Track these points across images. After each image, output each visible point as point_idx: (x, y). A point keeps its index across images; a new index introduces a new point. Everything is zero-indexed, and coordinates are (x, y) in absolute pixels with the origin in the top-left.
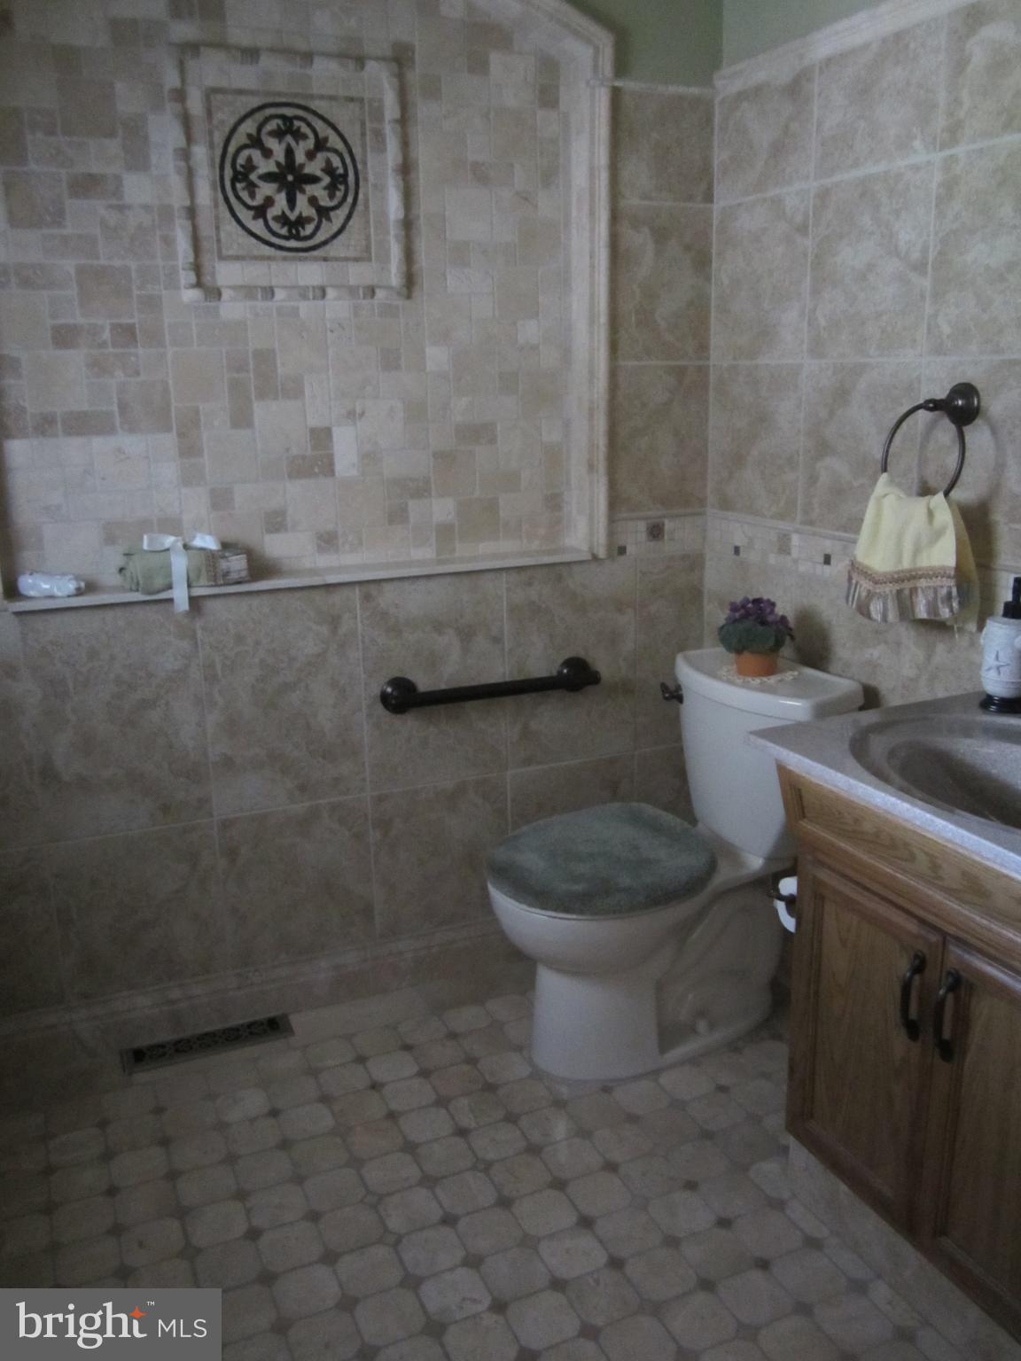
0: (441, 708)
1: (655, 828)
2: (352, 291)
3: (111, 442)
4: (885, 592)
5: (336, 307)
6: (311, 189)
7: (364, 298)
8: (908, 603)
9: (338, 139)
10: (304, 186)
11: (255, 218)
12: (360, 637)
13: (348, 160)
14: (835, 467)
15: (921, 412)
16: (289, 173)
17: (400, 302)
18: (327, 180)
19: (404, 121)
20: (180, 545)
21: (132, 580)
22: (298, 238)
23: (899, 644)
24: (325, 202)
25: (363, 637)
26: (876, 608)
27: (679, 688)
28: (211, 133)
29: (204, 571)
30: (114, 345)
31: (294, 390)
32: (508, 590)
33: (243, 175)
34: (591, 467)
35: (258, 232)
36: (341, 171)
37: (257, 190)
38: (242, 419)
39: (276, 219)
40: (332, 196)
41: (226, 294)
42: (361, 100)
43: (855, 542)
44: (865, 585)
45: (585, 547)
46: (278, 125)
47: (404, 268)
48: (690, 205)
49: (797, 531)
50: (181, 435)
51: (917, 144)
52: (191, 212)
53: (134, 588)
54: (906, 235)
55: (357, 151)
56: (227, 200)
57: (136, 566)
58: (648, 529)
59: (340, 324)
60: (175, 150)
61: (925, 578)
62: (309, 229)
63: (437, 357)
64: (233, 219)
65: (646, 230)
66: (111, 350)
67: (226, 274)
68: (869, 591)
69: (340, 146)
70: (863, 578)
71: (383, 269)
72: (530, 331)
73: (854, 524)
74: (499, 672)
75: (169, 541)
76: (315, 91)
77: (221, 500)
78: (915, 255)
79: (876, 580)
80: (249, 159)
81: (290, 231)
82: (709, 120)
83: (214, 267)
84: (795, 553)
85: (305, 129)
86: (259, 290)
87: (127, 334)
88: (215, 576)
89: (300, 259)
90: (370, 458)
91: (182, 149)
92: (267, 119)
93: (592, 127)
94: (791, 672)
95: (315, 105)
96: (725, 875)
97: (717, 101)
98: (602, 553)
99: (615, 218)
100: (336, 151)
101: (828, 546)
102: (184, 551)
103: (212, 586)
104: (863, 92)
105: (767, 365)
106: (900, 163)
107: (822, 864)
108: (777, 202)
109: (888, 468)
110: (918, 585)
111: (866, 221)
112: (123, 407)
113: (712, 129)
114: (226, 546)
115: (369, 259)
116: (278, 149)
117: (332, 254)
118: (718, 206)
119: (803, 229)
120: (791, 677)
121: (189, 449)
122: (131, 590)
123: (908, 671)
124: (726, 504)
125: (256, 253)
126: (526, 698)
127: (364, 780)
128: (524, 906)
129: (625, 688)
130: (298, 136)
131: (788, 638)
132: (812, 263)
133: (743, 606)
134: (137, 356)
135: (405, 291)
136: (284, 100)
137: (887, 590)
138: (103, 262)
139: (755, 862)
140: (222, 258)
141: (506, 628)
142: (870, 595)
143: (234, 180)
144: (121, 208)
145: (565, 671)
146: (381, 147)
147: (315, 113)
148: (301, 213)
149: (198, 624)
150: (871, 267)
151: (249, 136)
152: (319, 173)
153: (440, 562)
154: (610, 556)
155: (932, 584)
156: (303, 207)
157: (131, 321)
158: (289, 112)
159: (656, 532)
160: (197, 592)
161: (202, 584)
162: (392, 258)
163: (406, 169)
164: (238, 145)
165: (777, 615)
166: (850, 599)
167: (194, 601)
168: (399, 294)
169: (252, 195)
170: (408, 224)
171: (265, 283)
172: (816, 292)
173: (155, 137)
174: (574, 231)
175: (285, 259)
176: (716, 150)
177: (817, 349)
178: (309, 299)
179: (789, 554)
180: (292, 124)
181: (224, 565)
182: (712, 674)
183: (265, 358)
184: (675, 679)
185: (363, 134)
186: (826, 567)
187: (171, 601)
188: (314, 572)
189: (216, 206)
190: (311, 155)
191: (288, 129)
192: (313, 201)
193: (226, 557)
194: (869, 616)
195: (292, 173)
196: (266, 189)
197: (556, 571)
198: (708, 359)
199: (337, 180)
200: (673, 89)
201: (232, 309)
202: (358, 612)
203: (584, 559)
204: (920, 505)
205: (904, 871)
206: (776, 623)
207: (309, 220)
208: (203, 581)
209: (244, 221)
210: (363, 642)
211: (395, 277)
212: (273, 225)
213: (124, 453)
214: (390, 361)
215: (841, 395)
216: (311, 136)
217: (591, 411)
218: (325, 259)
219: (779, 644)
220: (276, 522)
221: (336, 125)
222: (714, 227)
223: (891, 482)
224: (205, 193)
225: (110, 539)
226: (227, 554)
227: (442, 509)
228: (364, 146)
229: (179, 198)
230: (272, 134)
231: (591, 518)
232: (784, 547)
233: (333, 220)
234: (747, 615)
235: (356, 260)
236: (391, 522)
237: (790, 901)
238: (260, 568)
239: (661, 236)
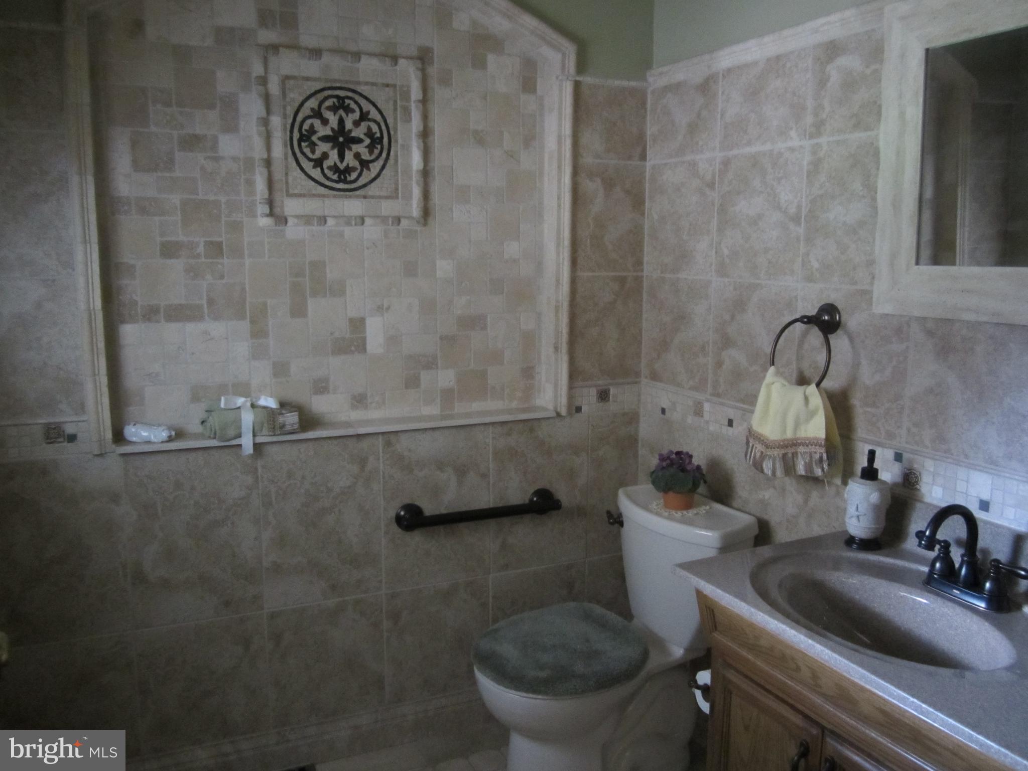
0: (441, 528)
1: (602, 625)
2: (384, 219)
3: (200, 327)
4: (774, 455)
5: (372, 231)
6: (356, 148)
7: (392, 225)
8: (791, 463)
9: (377, 112)
10: (351, 145)
11: (314, 167)
12: (382, 474)
13: (384, 127)
14: (735, 356)
15: (798, 324)
16: (340, 136)
17: (419, 228)
18: (368, 141)
19: (424, 101)
20: (249, 404)
21: (211, 430)
22: (345, 181)
23: (784, 490)
24: (366, 156)
25: (384, 473)
26: (767, 466)
27: (620, 515)
28: (284, 108)
29: (265, 425)
30: (206, 257)
31: (338, 290)
32: (493, 438)
33: (306, 137)
34: (556, 349)
35: (317, 178)
36: (378, 135)
37: (316, 147)
38: (298, 311)
39: (330, 168)
40: (371, 153)
41: (291, 221)
42: (394, 86)
43: (752, 412)
44: (759, 447)
45: (551, 407)
46: (334, 103)
47: (422, 205)
48: (629, 162)
49: (708, 400)
50: (253, 322)
51: (793, 133)
52: (268, 163)
53: (212, 436)
54: (785, 196)
55: (390, 121)
56: (294, 154)
57: (214, 421)
58: (597, 394)
59: (374, 244)
60: (258, 118)
61: (803, 446)
62: (354, 175)
63: (444, 267)
64: (298, 168)
65: (599, 180)
66: (203, 260)
67: (291, 207)
68: (762, 453)
69: (378, 118)
70: (757, 442)
71: (406, 204)
72: (513, 249)
73: (751, 399)
74: (485, 500)
75: (240, 401)
76: (361, 79)
77: (280, 370)
78: (792, 210)
79: (767, 445)
80: (312, 126)
81: (339, 177)
82: (644, 103)
83: (283, 202)
84: (706, 416)
85: (353, 106)
86: (315, 218)
87: (216, 249)
88: (274, 428)
89: (346, 197)
90: (393, 340)
91: (263, 118)
92: (326, 98)
93: (560, 108)
94: (704, 507)
95: (361, 89)
96: (655, 662)
97: (649, 91)
98: (564, 412)
99: (575, 173)
100: (375, 121)
101: (731, 413)
102: (251, 409)
103: (271, 436)
104: (753, 94)
105: (685, 279)
106: (781, 146)
107: (730, 666)
108: (693, 165)
109: (775, 364)
110: (799, 450)
111: (757, 183)
112: (211, 302)
113: (646, 109)
114: (283, 405)
115: (397, 198)
116: (333, 120)
117: (370, 193)
118: (649, 164)
119: (711, 185)
120: (704, 512)
121: (258, 333)
122: (209, 437)
123: (791, 510)
124: (655, 377)
125: (314, 192)
126: (506, 521)
127: (380, 582)
128: (502, 688)
129: (580, 512)
130: (348, 110)
131: (702, 482)
132: (718, 210)
133: (669, 458)
134: (222, 264)
135: (422, 220)
136: (338, 85)
137: (776, 453)
138: (201, 197)
139: (678, 652)
140: (289, 195)
141: (491, 466)
142: (763, 457)
143: (300, 141)
144: (217, 159)
145: (535, 499)
146: (408, 119)
147: (361, 95)
148: (348, 164)
149: (260, 463)
150: (760, 216)
151: (312, 110)
152: (362, 136)
153: (444, 417)
154: (570, 414)
155: (808, 450)
156: (350, 159)
157: (220, 239)
158: (342, 93)
159: (603, 396)
160: (260, 440)
161: (264, 434)
162: (414, 196)
163: (425, 134)
164: (304, 116)
165: (694, 464)
166: (748, 457)
167: (257, 446)
168: (418, 222)
169: (313, 152)
170: (426, 173)
171: (319, 213)
172: (720, 230)
173: (243, 109)
174: (546, 179)
175: (335, 196)
176: (648, 125)
177: (722, 271)
178: (352, 225)
179: (702, 416)
180: (344, 102)
181: (281, 419)
182: (646, 508)
183: (318, 266)
184: (618, 508)
185: (395, 109)
186: (729, 428)
187: (240, 446)
188: (348, 424)
189: (286, 158)
190: (357, 124)
191: (341, 105)
192: (357, 156)
193: (283, 414)
194: (762, 471)
195: (342, 136)
196: (323, 147)
197: (530, 425)
198: (642, 271)
199: (375, 141)
200: (617, 83)
201: (294, 231)
202: (381, 454)
203: (552, 416)
204: (798, 392)
205: (792, 678)
206: (694, 470)
207: (354, 169)
208: (265, 432)
209: (307, 170)
210: (384, 478)
211: (415, 210)
212: (329, 173)
213: (210, 335)
214: (410, 270)
215: (739, 305)
216: (357, 110)
217: (557, 309)
218: (365, 197)
219: (695, 486)
220: (321, 387)
221: (376, 103)
222: (647, 178)
223: (778, 373)
224: (278, 150)
225: (195, 398)
226: (284, 412)
227: (446, 378)
228: (395, 119)
229: (259, 152)
230: (329, 108)
231: (556, 386)
232: (699, 412)
233: (372, 169)
234: (672, 464)
235: (387, 198)
236: (407, 387)
237: (705, 689)
238: (308, 421)
239: (609, 185)
